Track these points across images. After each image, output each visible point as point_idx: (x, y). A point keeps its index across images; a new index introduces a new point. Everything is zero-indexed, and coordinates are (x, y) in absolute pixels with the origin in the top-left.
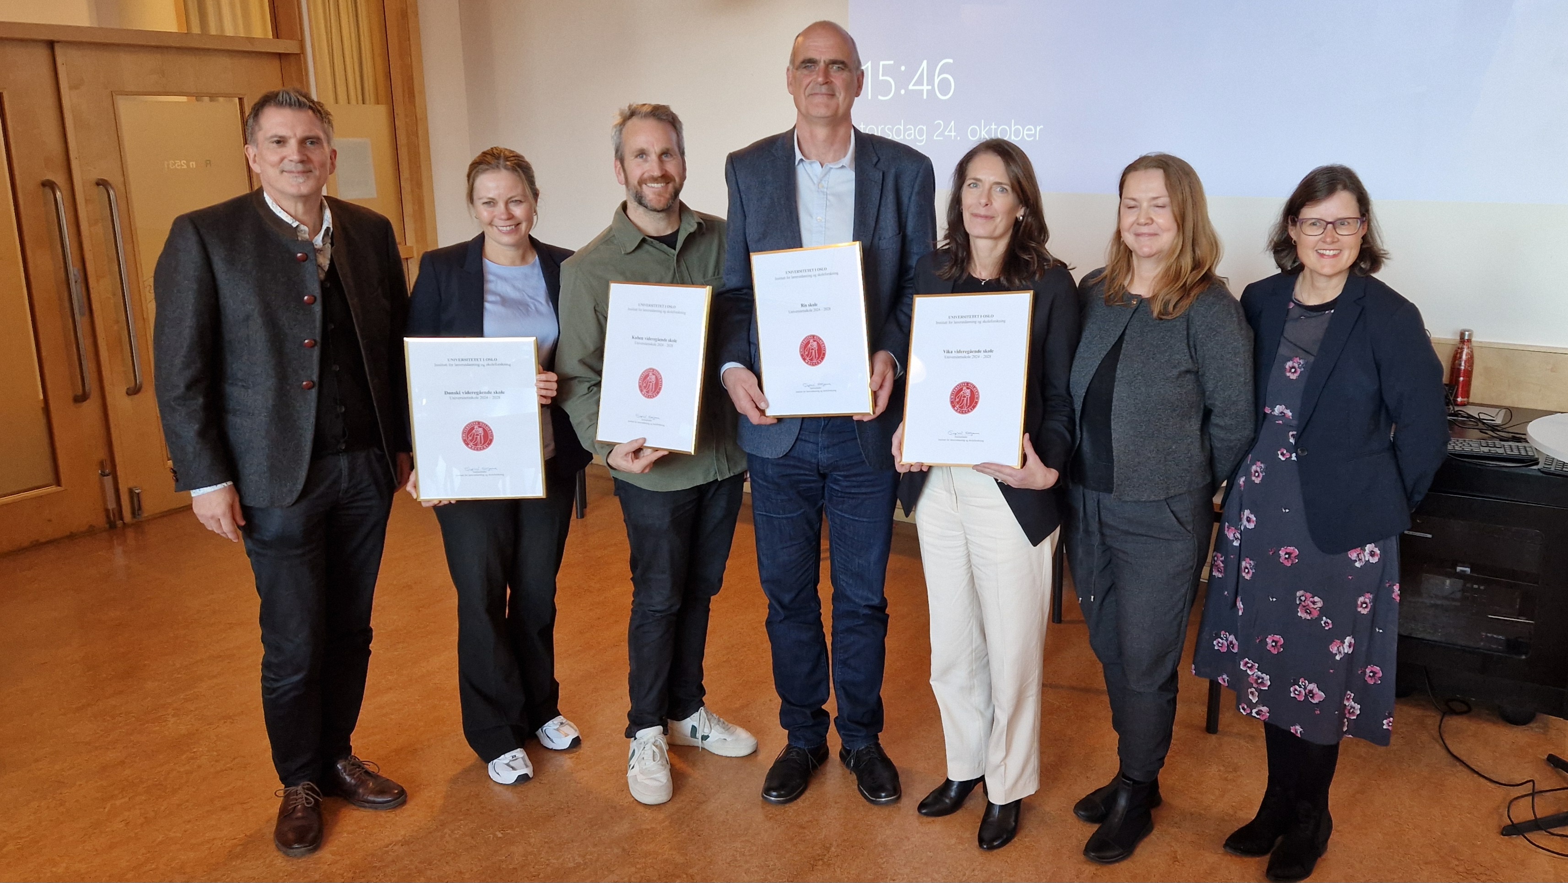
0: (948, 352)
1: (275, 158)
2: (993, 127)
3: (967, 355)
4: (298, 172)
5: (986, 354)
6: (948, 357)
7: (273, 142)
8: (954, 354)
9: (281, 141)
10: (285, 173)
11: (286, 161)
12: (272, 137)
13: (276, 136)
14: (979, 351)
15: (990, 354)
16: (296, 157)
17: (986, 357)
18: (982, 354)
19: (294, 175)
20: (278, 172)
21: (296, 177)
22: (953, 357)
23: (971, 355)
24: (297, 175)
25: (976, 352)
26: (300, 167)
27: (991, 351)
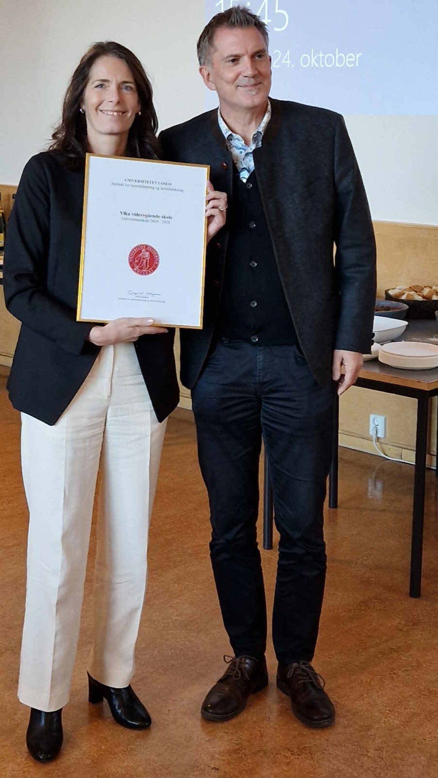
0: (125, 214)
1: (230, 75)
2: (321, 55)
3: (144, 218)
4: (253, 85)
5: (164, 219)
6: (126, 219)
7: (229, 62)
8: (131, 217)
9: (235, 59)
10: (239, 87)
11: (240, 77)
12: (228, 57)
13: (232, 56)
14: (157, 216)
15: (169, 220)
16: (250, 72)
17: (165, 222)
18: (161, 220)
19: (248, 89)
20: (233, 87)
21: (250, 90)
22: (131, 219)
23: (149, 218)
24: (251, 88)
25: (154, 216)
26: (253, 81)
27: (170, 218)
